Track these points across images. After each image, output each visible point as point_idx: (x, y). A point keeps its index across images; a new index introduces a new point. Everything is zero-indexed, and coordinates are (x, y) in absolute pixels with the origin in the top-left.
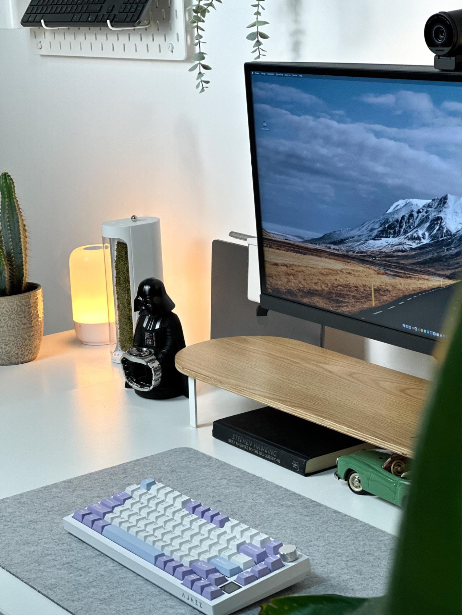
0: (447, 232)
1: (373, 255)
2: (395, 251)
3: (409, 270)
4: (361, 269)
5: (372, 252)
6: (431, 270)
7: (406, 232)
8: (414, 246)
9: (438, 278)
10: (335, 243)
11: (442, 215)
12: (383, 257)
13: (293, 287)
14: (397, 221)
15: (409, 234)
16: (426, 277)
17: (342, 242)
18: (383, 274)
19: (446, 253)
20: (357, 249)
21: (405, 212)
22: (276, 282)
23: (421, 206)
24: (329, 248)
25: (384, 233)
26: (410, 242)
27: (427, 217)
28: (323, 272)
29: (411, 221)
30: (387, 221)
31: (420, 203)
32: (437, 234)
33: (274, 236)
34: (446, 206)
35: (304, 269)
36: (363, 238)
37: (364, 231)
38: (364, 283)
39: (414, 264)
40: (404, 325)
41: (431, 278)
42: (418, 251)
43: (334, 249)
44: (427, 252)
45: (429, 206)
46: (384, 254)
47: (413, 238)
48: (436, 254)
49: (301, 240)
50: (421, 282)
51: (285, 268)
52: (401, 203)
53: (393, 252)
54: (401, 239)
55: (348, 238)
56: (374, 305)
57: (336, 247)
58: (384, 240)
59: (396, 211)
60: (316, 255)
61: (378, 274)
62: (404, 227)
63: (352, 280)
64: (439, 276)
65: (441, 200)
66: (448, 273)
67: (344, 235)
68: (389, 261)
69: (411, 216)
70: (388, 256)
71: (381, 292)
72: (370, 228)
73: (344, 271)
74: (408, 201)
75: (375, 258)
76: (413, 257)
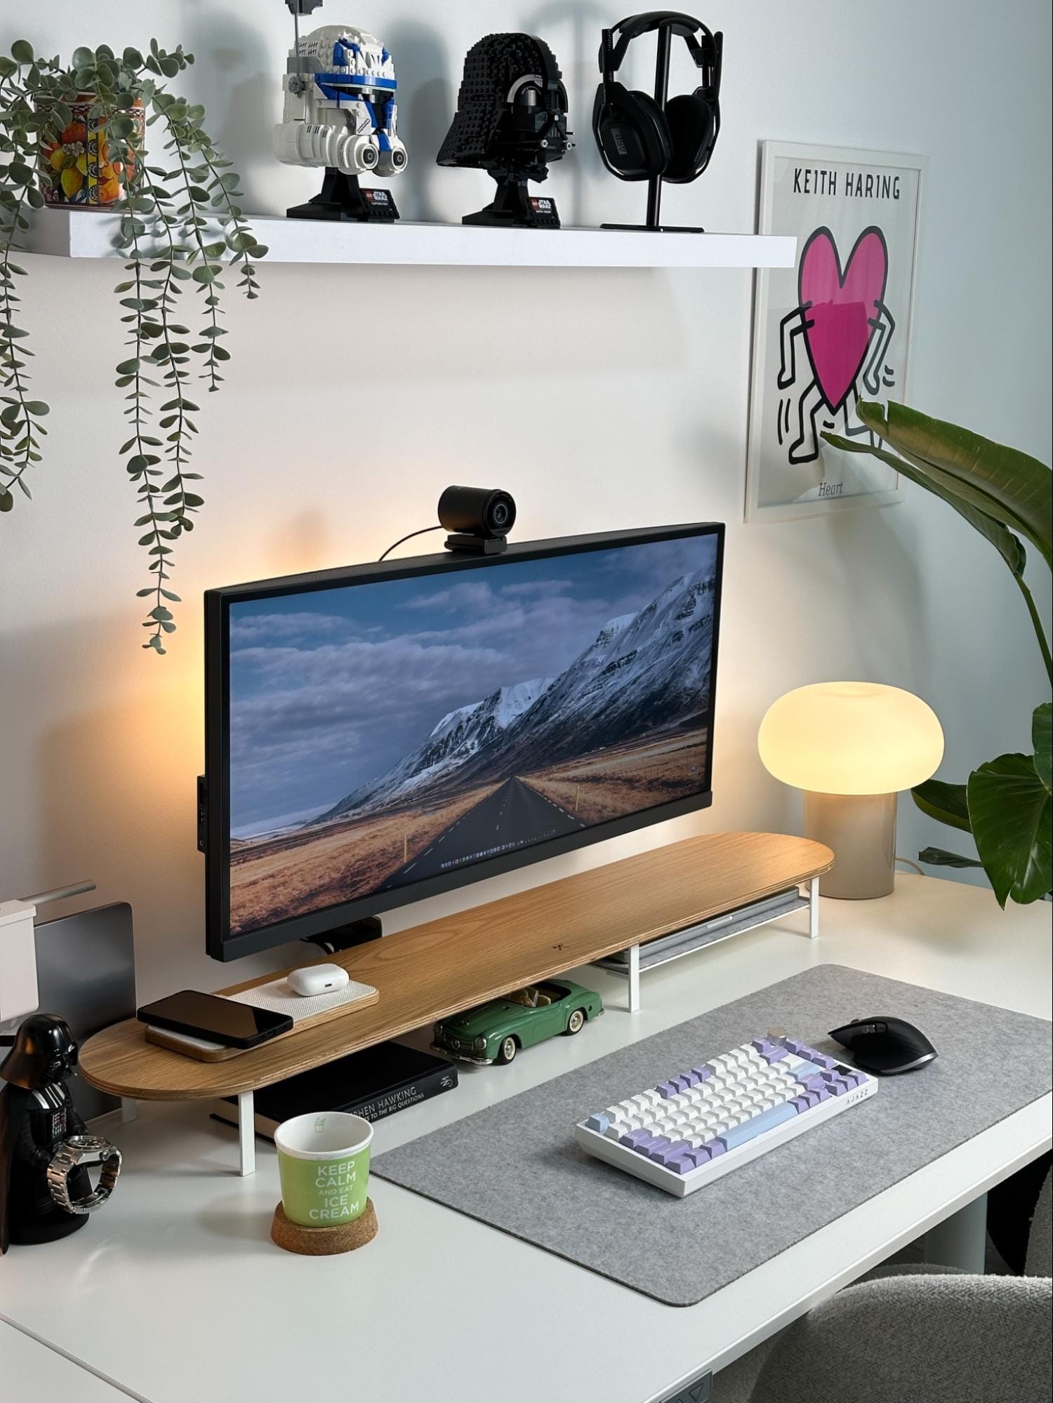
0: (498, 730)
1: (409, 797)
2: (439, 779)
3: (454, 794)
4: (391, 822)
5: (408, 795)
6: (478, 782)
7: (453, 749)
8: (461, 762)
9: (486, 788)
10: (355, 807)
11: (494, 714)
12: (424, 792)
13: (282, 903)
14: (442, 741)
15: (456, 752)
16: (473, 792)
17: (367, 799)
18: (420, 815)
19: (497, 754)
20: (387, 800)
21: (453, 728)
22: (251, 910)
23: (471, 712)
24: (347, 816)
25: (426, 762)
26: (457, 761)
27: (478, 722)
28: (335, 854)
29: (459, 734)
30: (430, 746)
31: (469, 709)
32: (487, 738)
33: (253, 841)
34: (499, 701)
35: (301, 866)
36: (397, 782)
37: (400, 771)
38: (393, 840)
39: (459, 784)
40: (443, 865)
41: (479, 791)
42: (466, 767)
43: (354, 815)
44: (474, 765)
45: (481, 708)
46: (423, 790)
47: (460, 755)
48: (485, 761)
49: (303, 825)
50: (466, 801)
51: (271, 880)
52: (449, 717)
53: (435, 782)
54: (446, 761)
55: (376, 791)
56: (405, 861)
57: (358, 810)
58: (424, 771)
59: (442, 730)
60: (326, 836)
61: (415, 817)
62: (451, 744)
63: (377, 844)
64: (487, 784)
65: (494, 697)
66: (496, 776)
67: (370, 790)
68: (429, 795)
69: (460, 728)
70: (428, 789)
71: (417, 840)
72: (407, 764)
73: (367, 838)
74: (457, 712)
75: (411, 799)
76: (459, 776)
